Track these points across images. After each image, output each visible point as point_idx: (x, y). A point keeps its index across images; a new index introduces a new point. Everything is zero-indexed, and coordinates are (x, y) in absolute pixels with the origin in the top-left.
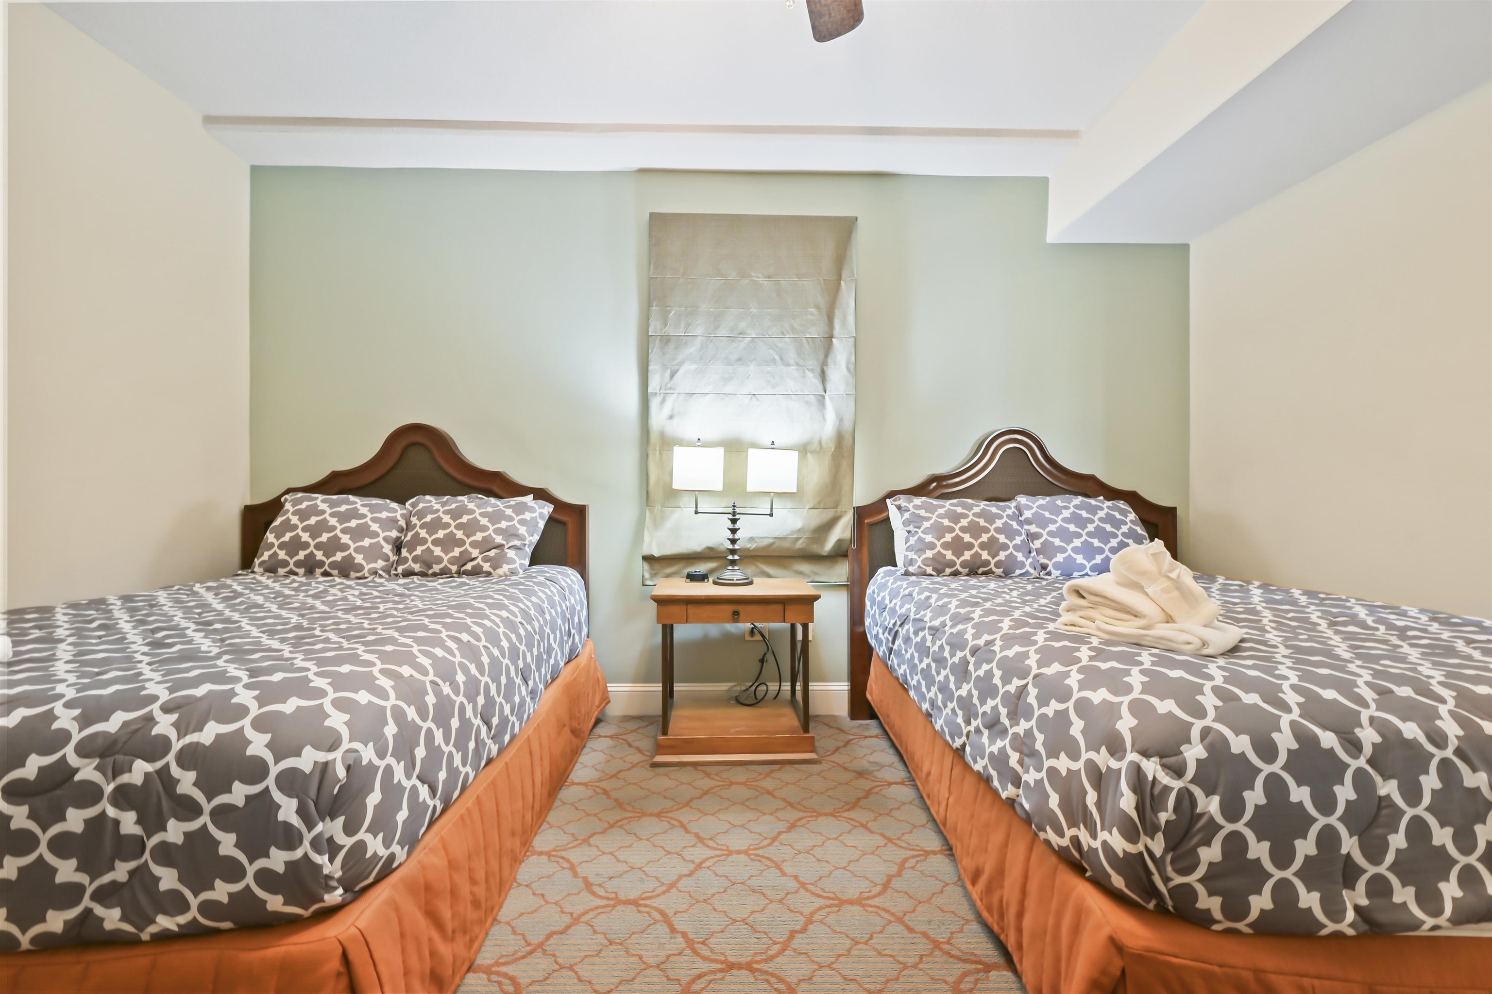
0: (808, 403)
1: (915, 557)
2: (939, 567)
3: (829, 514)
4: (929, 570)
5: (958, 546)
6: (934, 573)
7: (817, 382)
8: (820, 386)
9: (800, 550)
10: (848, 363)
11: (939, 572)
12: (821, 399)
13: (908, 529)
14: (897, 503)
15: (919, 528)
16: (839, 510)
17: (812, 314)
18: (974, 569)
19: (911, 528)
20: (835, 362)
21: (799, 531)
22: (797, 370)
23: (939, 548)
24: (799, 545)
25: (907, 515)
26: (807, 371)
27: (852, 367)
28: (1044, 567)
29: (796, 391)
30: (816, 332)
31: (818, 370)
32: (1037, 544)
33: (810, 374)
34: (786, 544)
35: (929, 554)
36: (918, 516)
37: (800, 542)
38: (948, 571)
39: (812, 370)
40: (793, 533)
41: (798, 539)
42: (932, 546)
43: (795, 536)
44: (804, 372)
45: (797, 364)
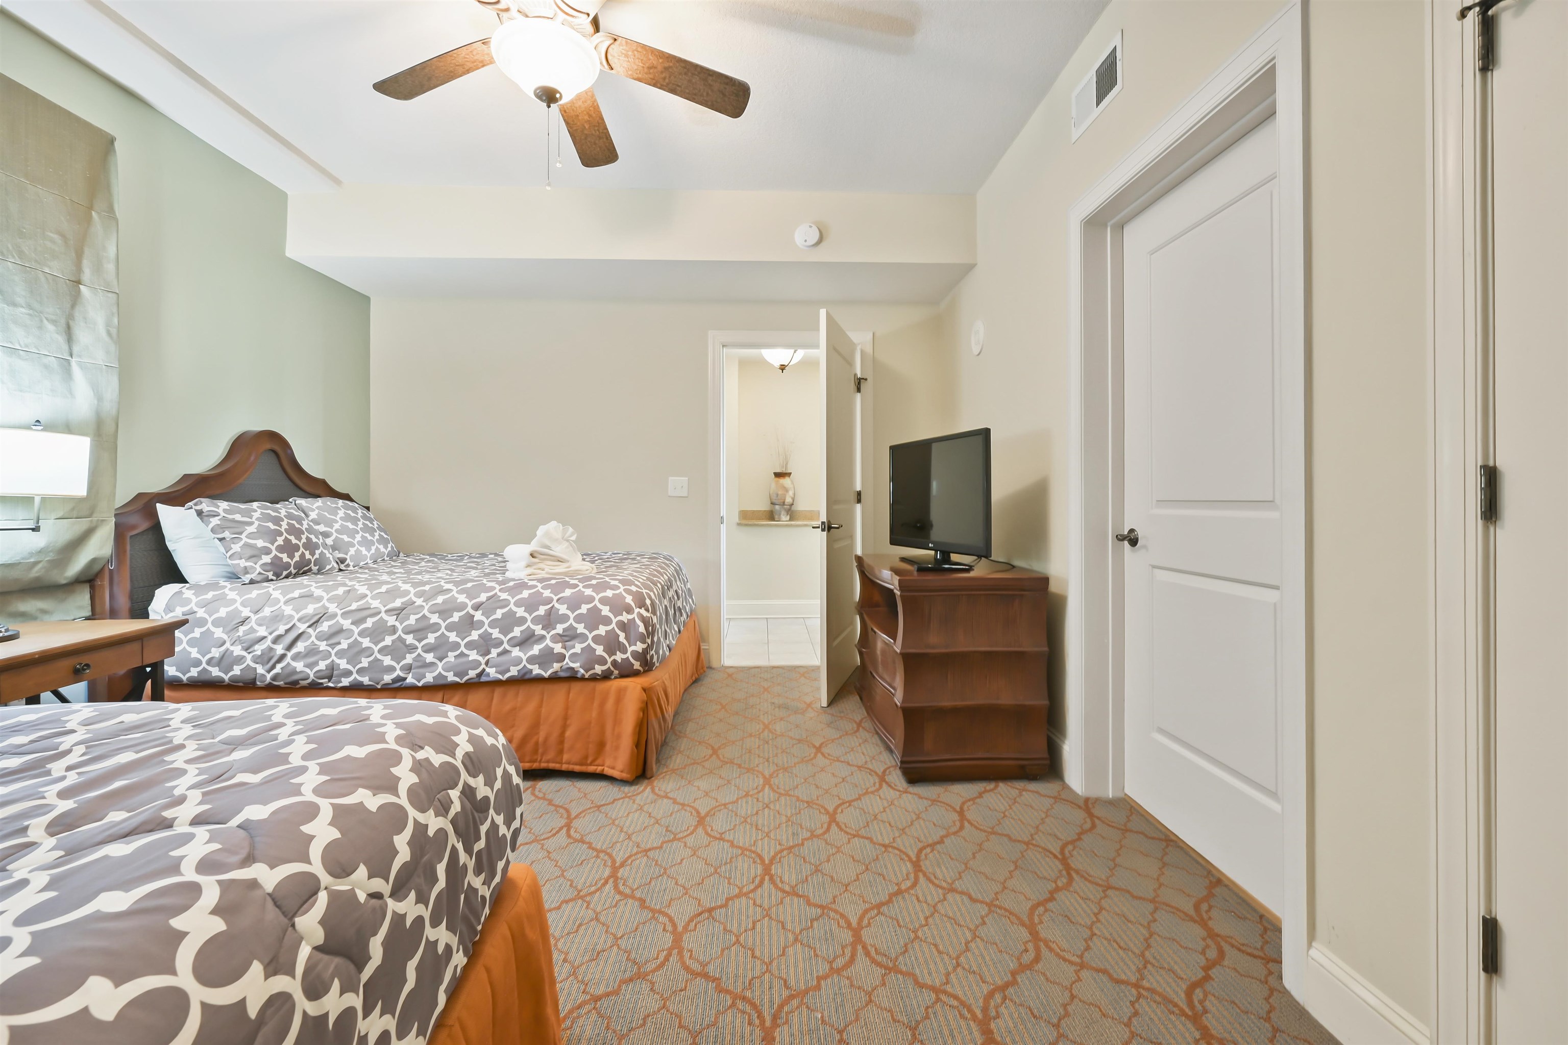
0: (46, 367)
1: (248, 564)
2: (278, 571)
3: (82, 525)
4: (270, 575)
5: (288, 548)
6: (274, 578)
7: (61, 339)
8: (65, 347)
9: (37, 579)
10: (108, 325)
11: (278, 575)
12: (66, 366)
13: (220, 536)
14: (198, 508)
15: (241, 533)
16: (94, 519)
17: (52, 241)
18: (303, 569)
19: (227, 534)
20: (85, 318)
21: (40, 552)
22: (30, 315)
23: (274, 552)
24: (35, 573)
25: (215, 521)
26: (45, 321)
27: (114, 331)
28: (343, 561)
29: (27, 346)
30: (58, 268)
31: (63, 321)
32: (329, 541)
33: (51, 327)
34: (15, 574)
35: (266, 559)
36: (233, 521)
37: (40, 566)
38: (285, 573)
39: (54, 322)
40: (31, 554)
41: (36, 563)
42: (267, 552)
43: (32, 560)
44: (41, 321)
45: (30, 307)
